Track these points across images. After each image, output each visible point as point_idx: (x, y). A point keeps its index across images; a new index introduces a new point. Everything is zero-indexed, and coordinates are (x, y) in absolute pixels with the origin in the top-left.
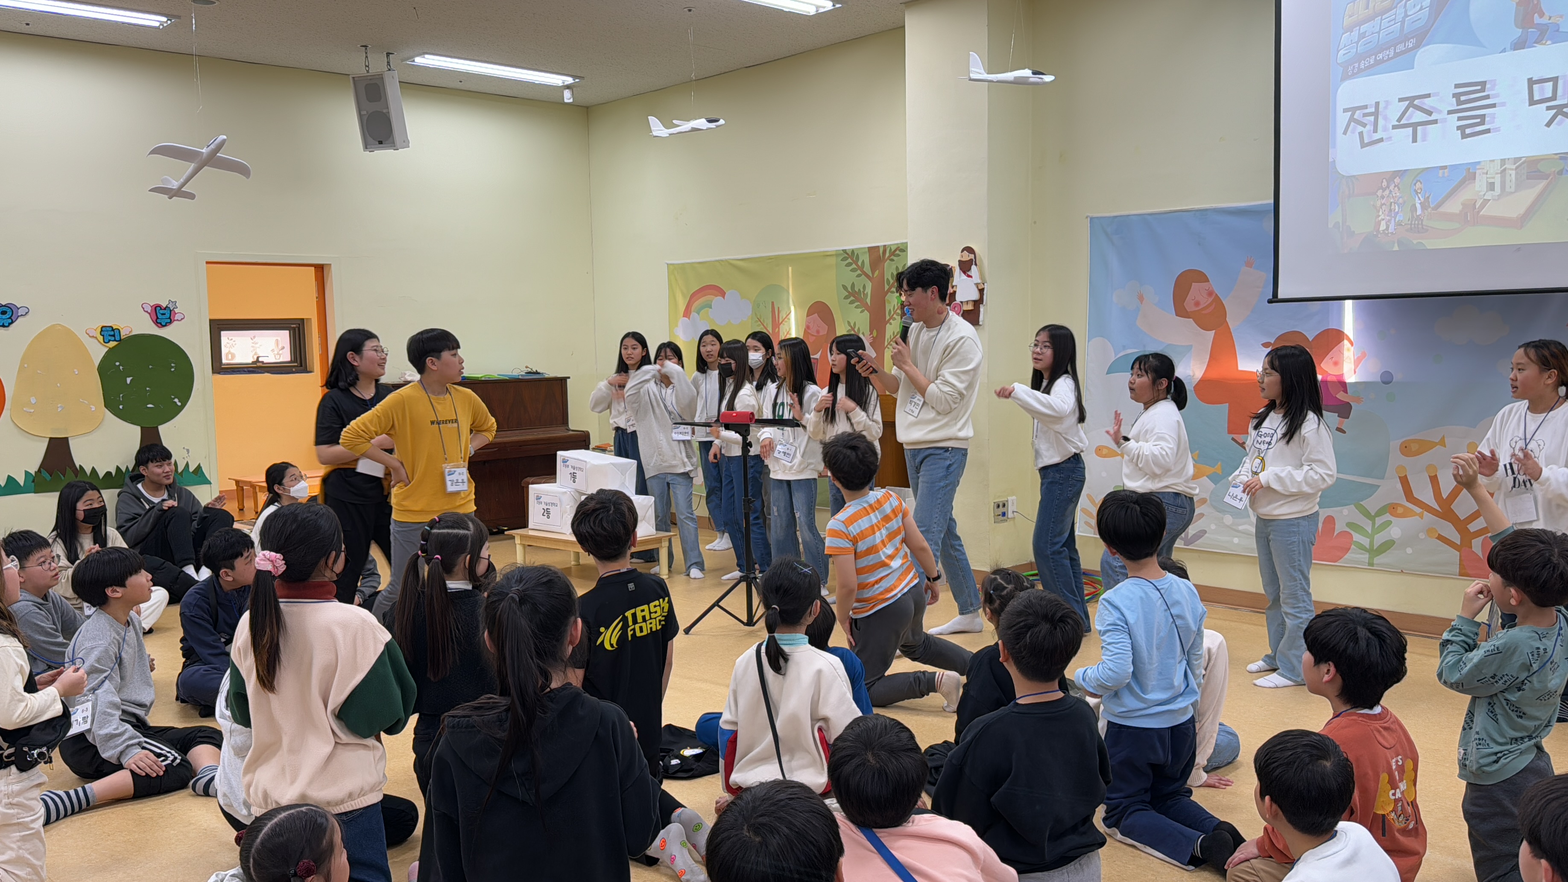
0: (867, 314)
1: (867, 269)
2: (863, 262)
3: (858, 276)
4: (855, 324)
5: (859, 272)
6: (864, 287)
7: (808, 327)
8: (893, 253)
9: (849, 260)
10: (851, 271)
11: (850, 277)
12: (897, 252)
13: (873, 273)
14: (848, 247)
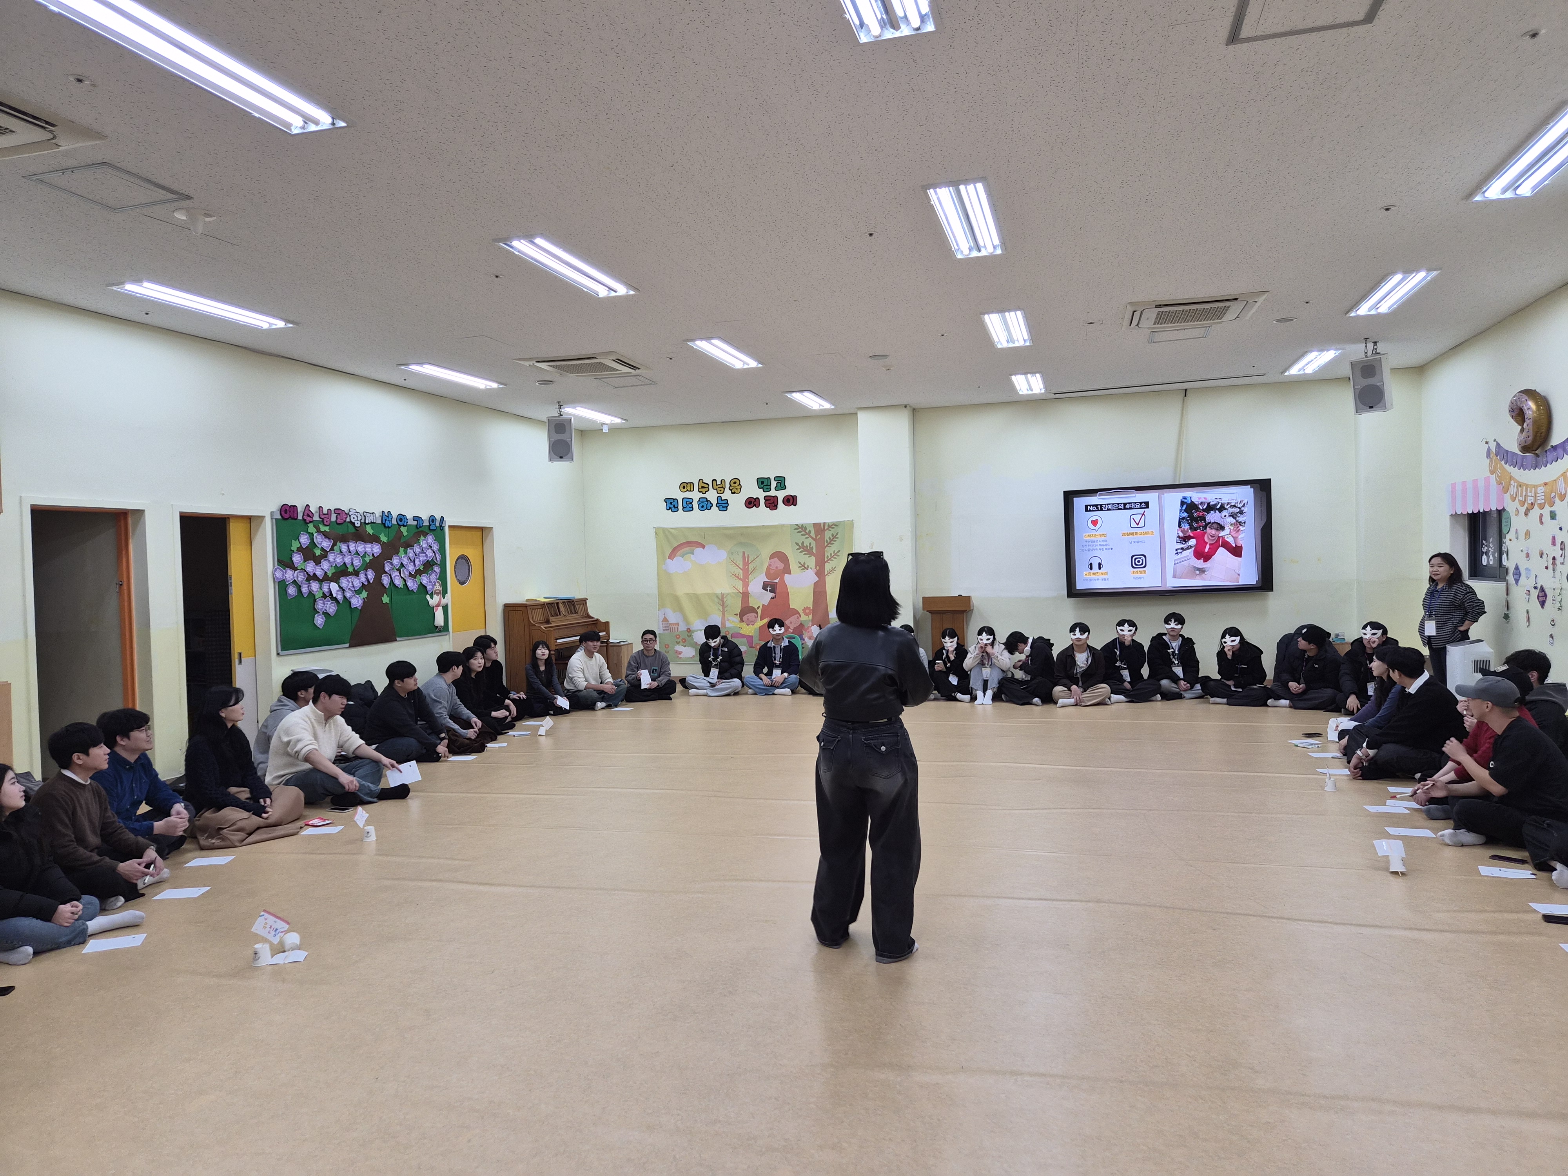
0: (813, 558)
1: (813, 534)
2: (810, 531)
3: (807, 538)
4: (804, 563)
5: (807, 536)
6: (810, 544)
7: (770, 565)
8: (829, 526)
9: (800, 530)
10: (802, 535)
11: (801, 539)
12: (833, 526)
13: (816, 537)
14: (800, 522)
